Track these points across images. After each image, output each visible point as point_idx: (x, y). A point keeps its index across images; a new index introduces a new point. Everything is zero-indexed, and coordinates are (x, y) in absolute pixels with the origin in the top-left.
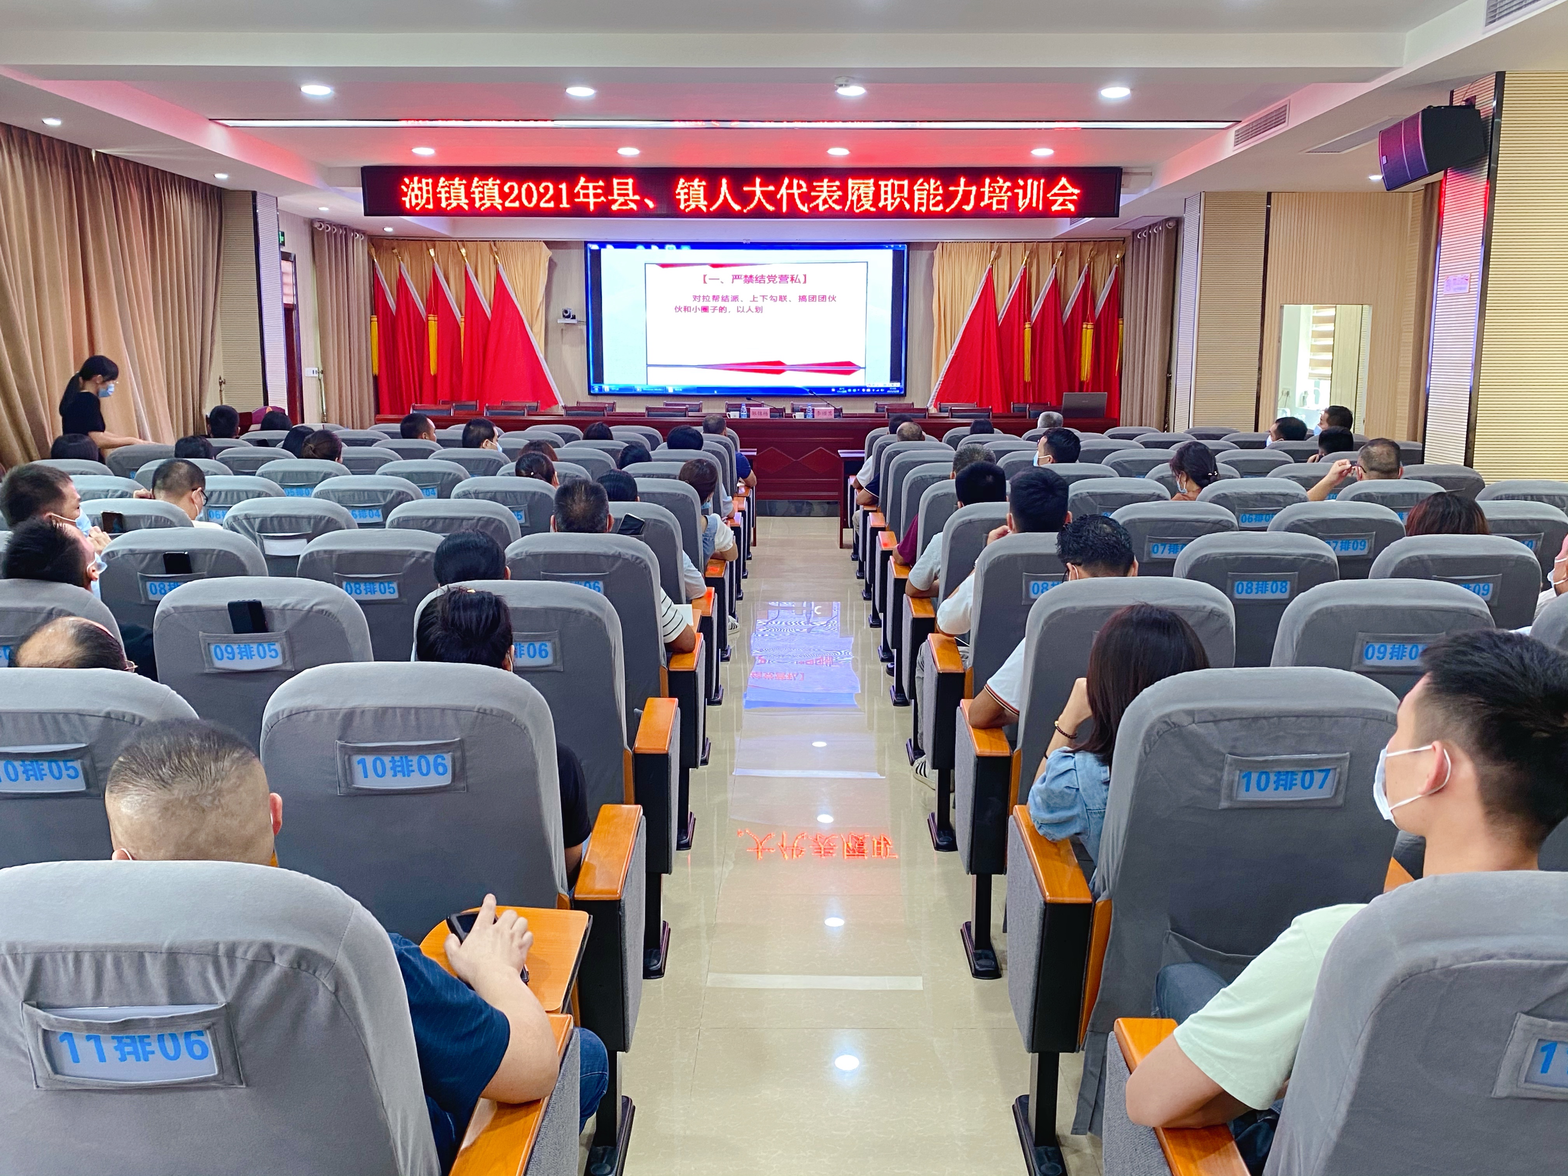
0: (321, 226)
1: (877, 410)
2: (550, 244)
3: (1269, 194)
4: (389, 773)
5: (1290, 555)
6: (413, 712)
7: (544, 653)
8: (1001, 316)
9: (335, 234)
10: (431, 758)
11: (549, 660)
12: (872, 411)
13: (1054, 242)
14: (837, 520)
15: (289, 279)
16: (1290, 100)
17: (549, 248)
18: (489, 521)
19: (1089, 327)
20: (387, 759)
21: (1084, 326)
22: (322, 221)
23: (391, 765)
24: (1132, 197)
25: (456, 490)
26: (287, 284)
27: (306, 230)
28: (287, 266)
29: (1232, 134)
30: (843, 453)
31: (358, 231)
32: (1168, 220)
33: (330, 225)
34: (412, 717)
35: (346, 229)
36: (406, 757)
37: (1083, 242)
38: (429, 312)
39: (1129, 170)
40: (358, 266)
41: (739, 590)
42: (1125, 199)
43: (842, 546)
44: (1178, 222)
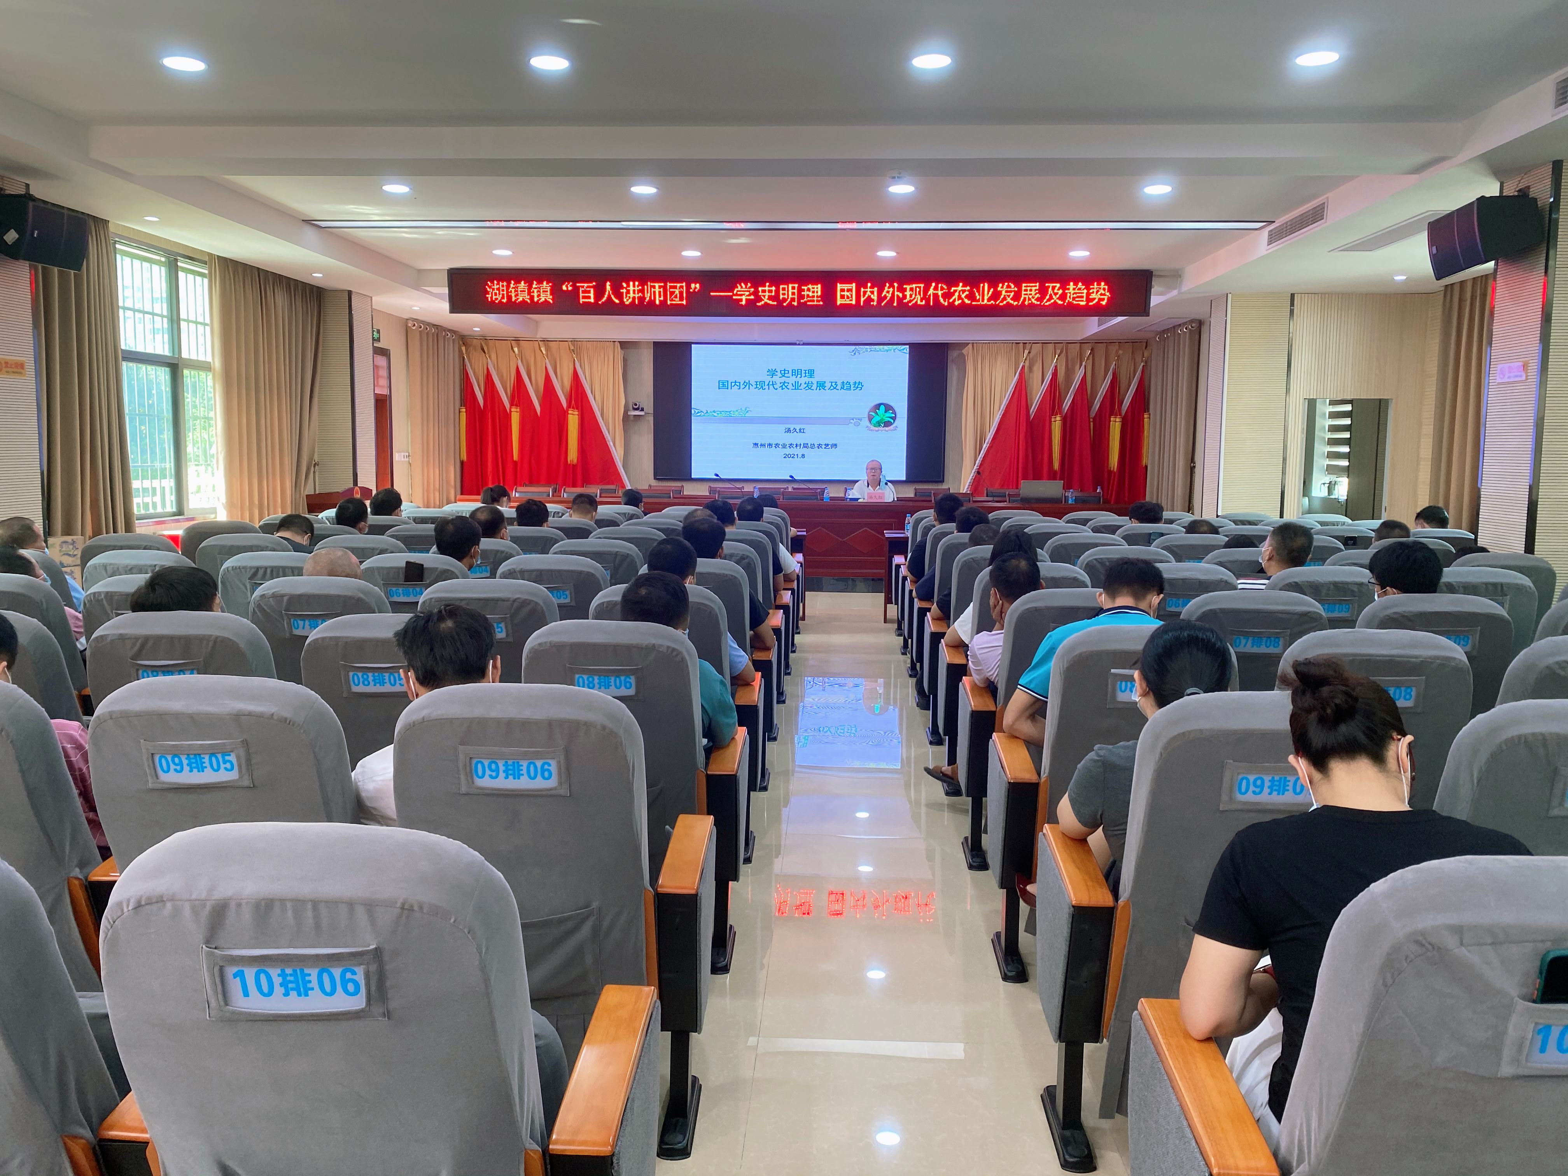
0: (414, 325)
1: (916, 495)
2: (623, 344)
3: (1293, 296)
4: (279, 990)
5: (1416, 657)
6: (309, 906)
7: (546, 774)
8: (1033, 410)
9: (427, 334)
10: (337, 972)
11: (552, 783)
12: (912, 495)
13: (1083, 343)
14: (881, 597)
15: (383, 373)
16: (1328, 198)
17: (622, 347)
18: (524, 603)
19: (1118, 420)
20: (274, 973)
21: (1112, 419)
22: (415, 321)
23: (280, 979)
24: (1161, 299)
25: (503, 568)
26: (381, 377)
27: (400, 329)
28: (381, 361)
29: (1265, 234)
30: (888, 534)
31: (450, 330)
32: (1192, 321)
33: (424, 324)
34: (310, 913)
35: (438, 328)
36: (302, 971)
37: (1109, 343)
38: (512, 404)
39: (1159, 273)
40: (448, 362)
41: (787, 666)
42: (1155, 300)
43: (885, 621)
44: (1200, 323)
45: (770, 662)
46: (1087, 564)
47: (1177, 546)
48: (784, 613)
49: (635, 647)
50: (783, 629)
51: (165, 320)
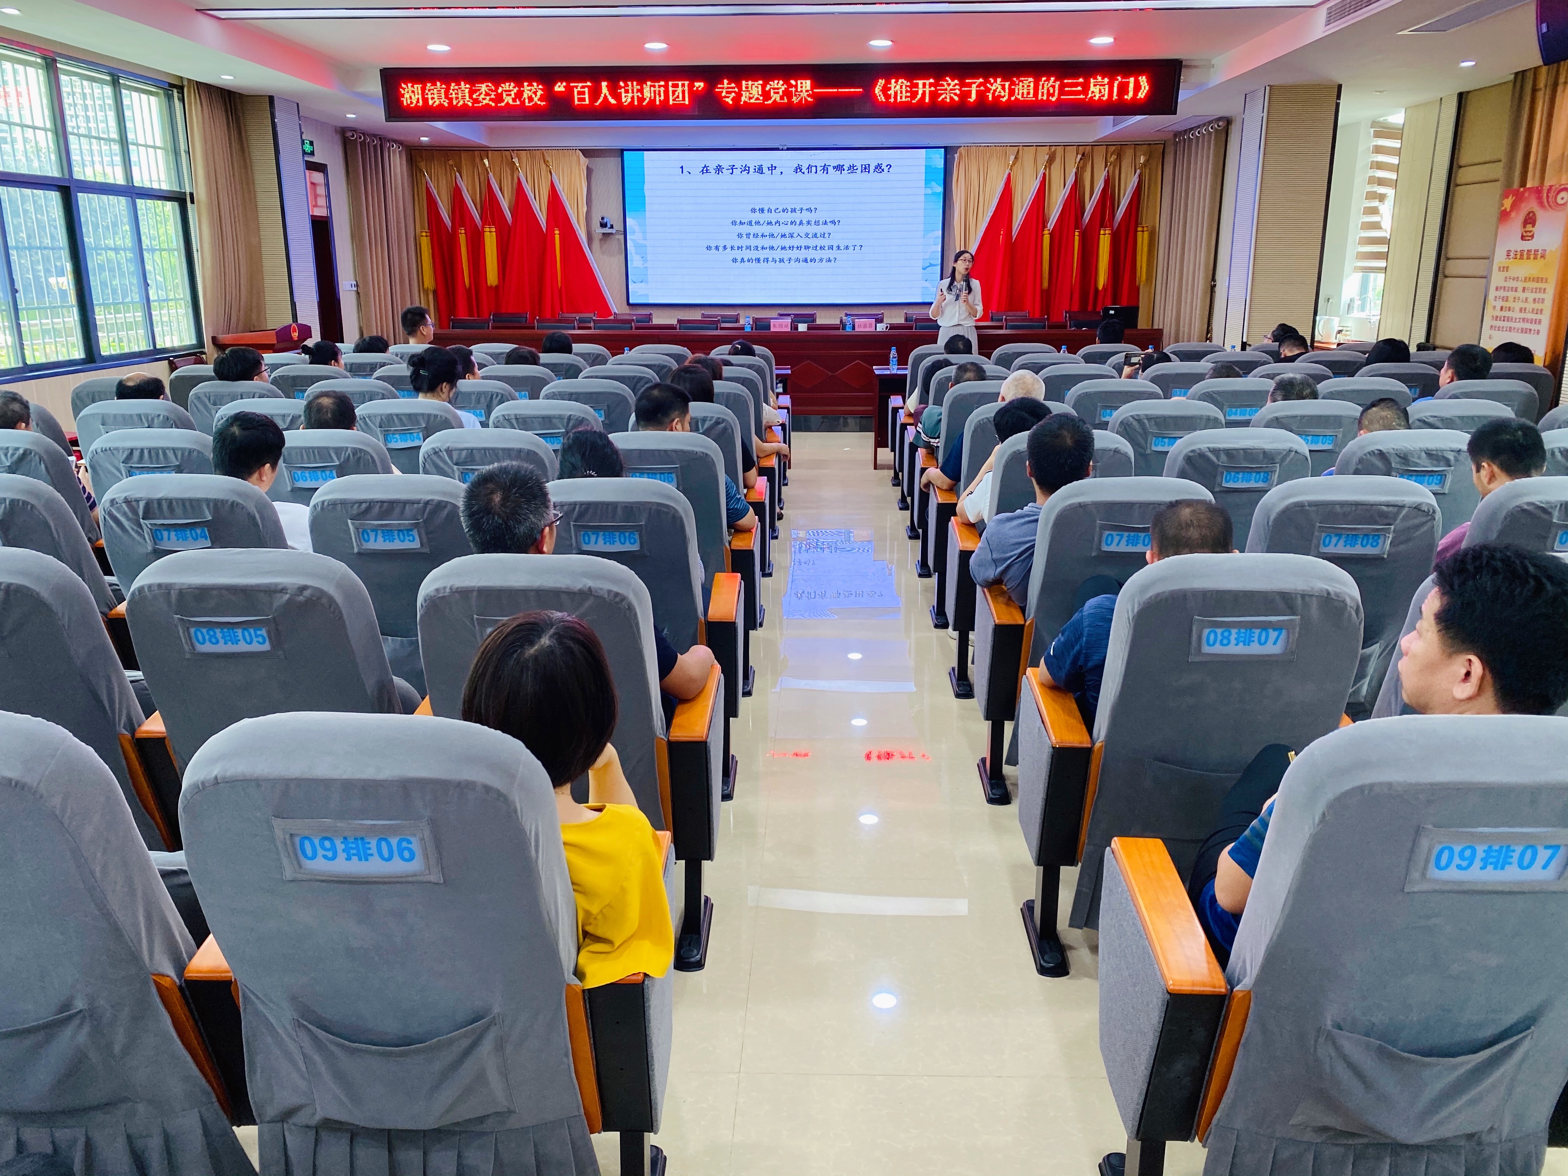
0: (353, 136)
2: (587, 153)
3: (1340, 88)
7: (406, 855)
9: (369, 143)
13: (1094, 145)
14: (873, 438)
15: (321, 190)
17: (585, 157)
19: (1108, 233)
22: (354, 130)
24: (1193, 92)
26: (320, 196)
27: (337, 139)
28: (318, 177)
31: (395, 141)
32: (1220, 119)
33: (364, 134)
35: (380, 139)
37: (1121, 145)
38: (484, 221)
39: (1189, 63)
40: (395, 176)
42: (1184, 95)
44: (1228, 121)
45: (751, 553)
46: (1122, 423)
47: (1218, 393)
48: (768, 480)
49: (564, 592)
50: (767, 502)
51: (49, 134)
